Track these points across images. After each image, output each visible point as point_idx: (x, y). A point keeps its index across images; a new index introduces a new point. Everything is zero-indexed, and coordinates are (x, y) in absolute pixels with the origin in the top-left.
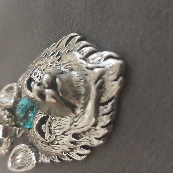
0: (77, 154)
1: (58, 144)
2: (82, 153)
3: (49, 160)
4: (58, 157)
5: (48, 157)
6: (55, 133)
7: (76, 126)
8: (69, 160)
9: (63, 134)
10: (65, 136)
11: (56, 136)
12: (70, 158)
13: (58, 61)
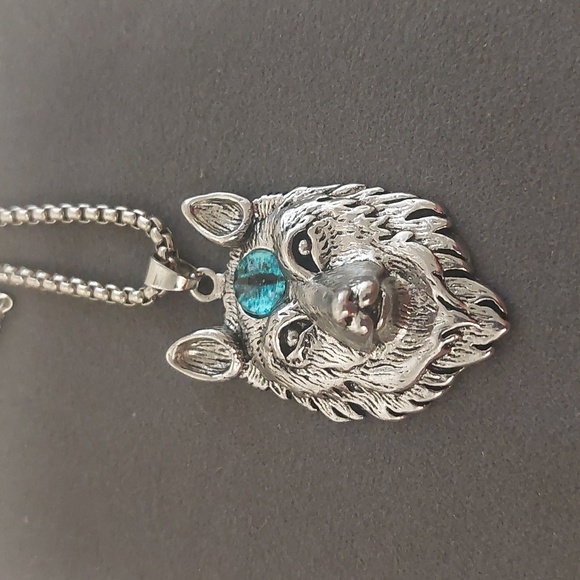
0: (334, 409)
1: (306, 378)
2: (345, 412)
3: (265, 386)
4: (288, 392)
5: (264, 380)
6: (312, 360)
7: (363, 374)
8: (311, 408)
9: (327, 369)
10: (330, 376)
11: (310, 364)
12: (315, 406)
13: (381, 238)
